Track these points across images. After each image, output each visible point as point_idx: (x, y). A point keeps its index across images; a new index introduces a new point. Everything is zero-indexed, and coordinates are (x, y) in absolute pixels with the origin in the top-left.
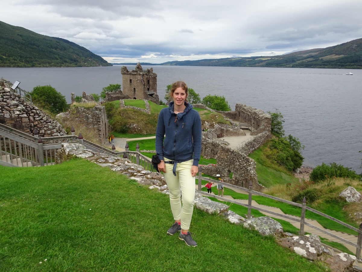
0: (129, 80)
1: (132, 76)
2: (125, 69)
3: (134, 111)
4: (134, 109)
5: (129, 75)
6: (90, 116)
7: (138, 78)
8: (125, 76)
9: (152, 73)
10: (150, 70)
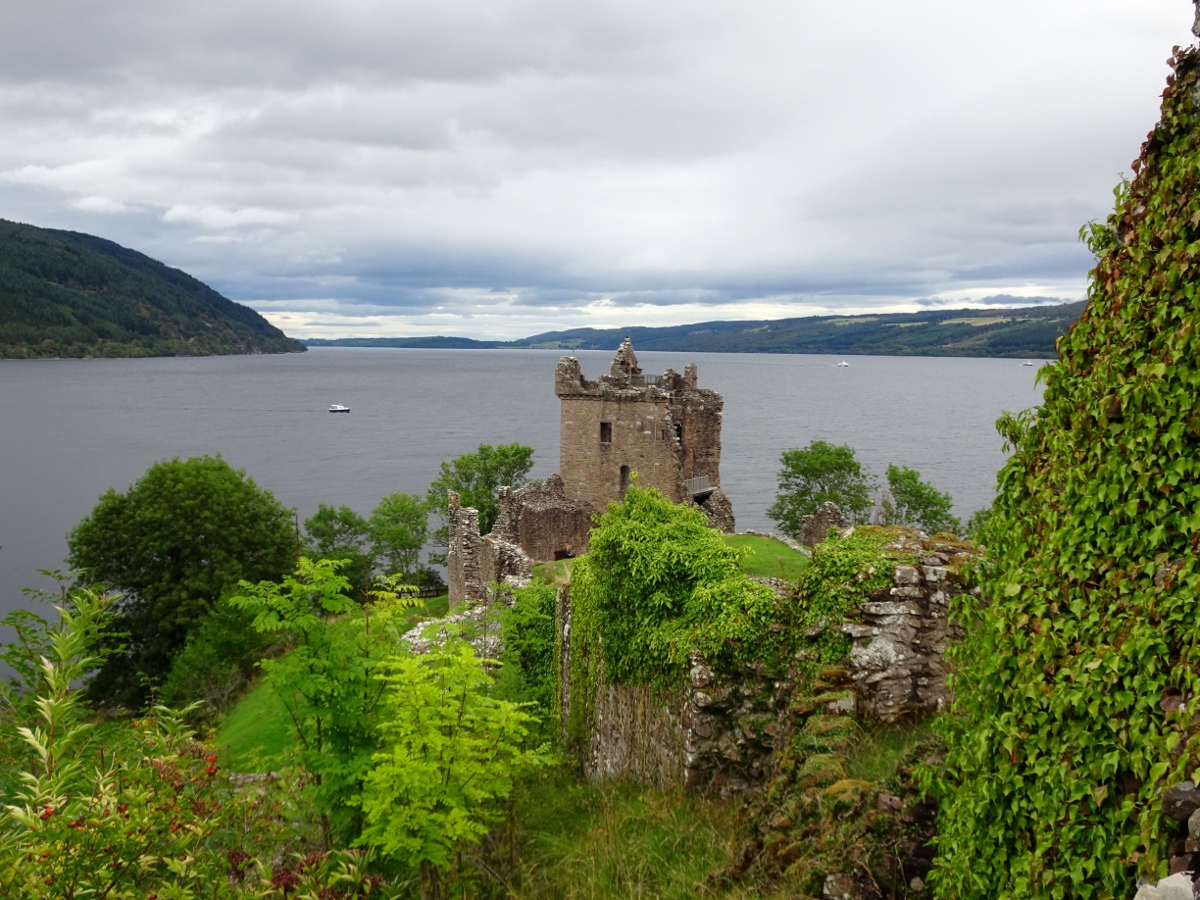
0: (598, 427)
1: (615, 406)
2: (573, 369)
5: (596, 404)
7: (644, 418)
8: (576, 404)
9: (695, 391)
10: (683, 376)
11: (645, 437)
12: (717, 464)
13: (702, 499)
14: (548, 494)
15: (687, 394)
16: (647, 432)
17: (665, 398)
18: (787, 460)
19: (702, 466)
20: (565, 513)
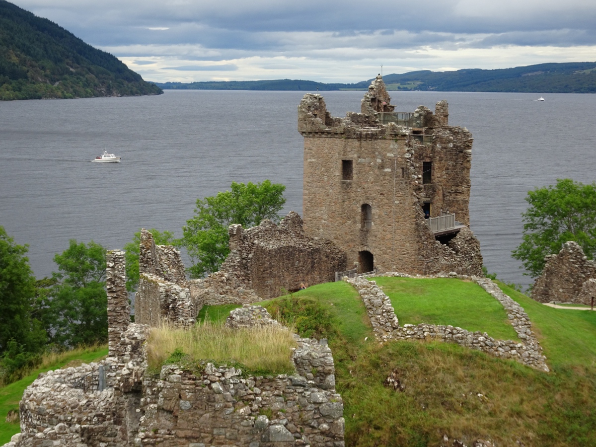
0: (340, 165)
1: (356, 143)
2: (318, 106)
3: (462, 357)
4: (456, 341)
5: (337, 141)
7: (385, 156)
8: (318, 141)
9: (446, 128)
10: (434, 114)
11: (385, 175)
12: (466, 202)
13: (447, 238)
14: (285, 232)
15: (437, 132)
16: (387, 170)
17: (404, 135)
18: (533, 199)
19: (450, 204)
20: (301, 251)
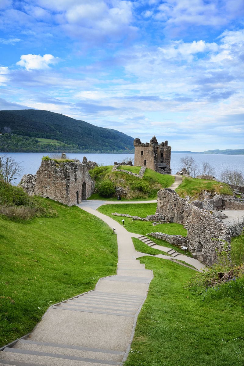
0: (141, 152)
1: (144, 148)
2: (138, 140)
6: (58, 169)
7: (149, 150)
8: (137, 147)
9: (167, 146)
11: (149, 154)
12: (170, 161)
13: (163, 168)
17: (152, 146)
19: (166, 162)
